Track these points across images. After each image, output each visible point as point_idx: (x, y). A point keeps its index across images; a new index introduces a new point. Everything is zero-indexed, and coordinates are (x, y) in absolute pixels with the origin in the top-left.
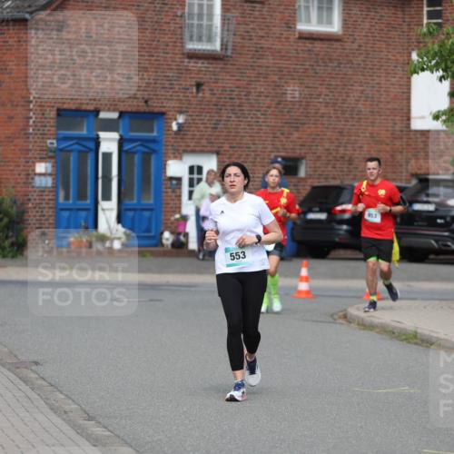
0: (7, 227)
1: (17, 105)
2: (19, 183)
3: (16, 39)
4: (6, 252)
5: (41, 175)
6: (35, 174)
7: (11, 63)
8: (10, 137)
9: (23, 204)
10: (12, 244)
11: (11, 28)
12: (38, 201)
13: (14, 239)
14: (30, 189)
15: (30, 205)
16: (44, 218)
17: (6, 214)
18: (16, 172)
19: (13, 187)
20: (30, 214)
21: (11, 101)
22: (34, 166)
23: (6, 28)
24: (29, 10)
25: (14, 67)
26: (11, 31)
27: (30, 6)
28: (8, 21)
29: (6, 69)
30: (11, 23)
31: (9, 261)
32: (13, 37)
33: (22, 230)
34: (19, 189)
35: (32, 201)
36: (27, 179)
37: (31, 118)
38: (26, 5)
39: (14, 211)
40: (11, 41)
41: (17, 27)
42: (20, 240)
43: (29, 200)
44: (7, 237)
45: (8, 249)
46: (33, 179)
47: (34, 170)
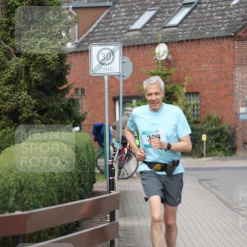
0: (227, 140)
1: (229, 79)
2: (232, 118)
3: (227, 46)
4: (227, 153)
5: (242, 113)
6: (240, 113)
7: (225, 58)
8: (226, 95)
9: (234, 129)
10: (230, 149)
11: (225, 40)
12: (242, 127)
13: (230, 146)
14: (237, 121)
15: (238, 129)
16: (245, 135)
17: (227, 134)
18: (230, 113)
19: (229, 120)
20: (238, 133)
21: (226, 77)
22: (239, 109)
23: (222, 41)
24: (233, 31)
25: (227, 60)
26: (225, 42)
27: (234, 29)
28: (223, 37)
29: (223, 61)
30: (225, 38)
31: (228, 158)
32: (225, 45)
33: (234, 141)
34: (232, 121)
35: (239, 127)
36: (236, 116)
37: (237, 85)
38: (232, 28)
39: (230, 132)
40: (225, 47)
41: (228, 40)
42: (234, 147)
43: (237, 126)
44: (227, 146)
45: (228, 152)
46: (239, 116)
47: (239, 112)
